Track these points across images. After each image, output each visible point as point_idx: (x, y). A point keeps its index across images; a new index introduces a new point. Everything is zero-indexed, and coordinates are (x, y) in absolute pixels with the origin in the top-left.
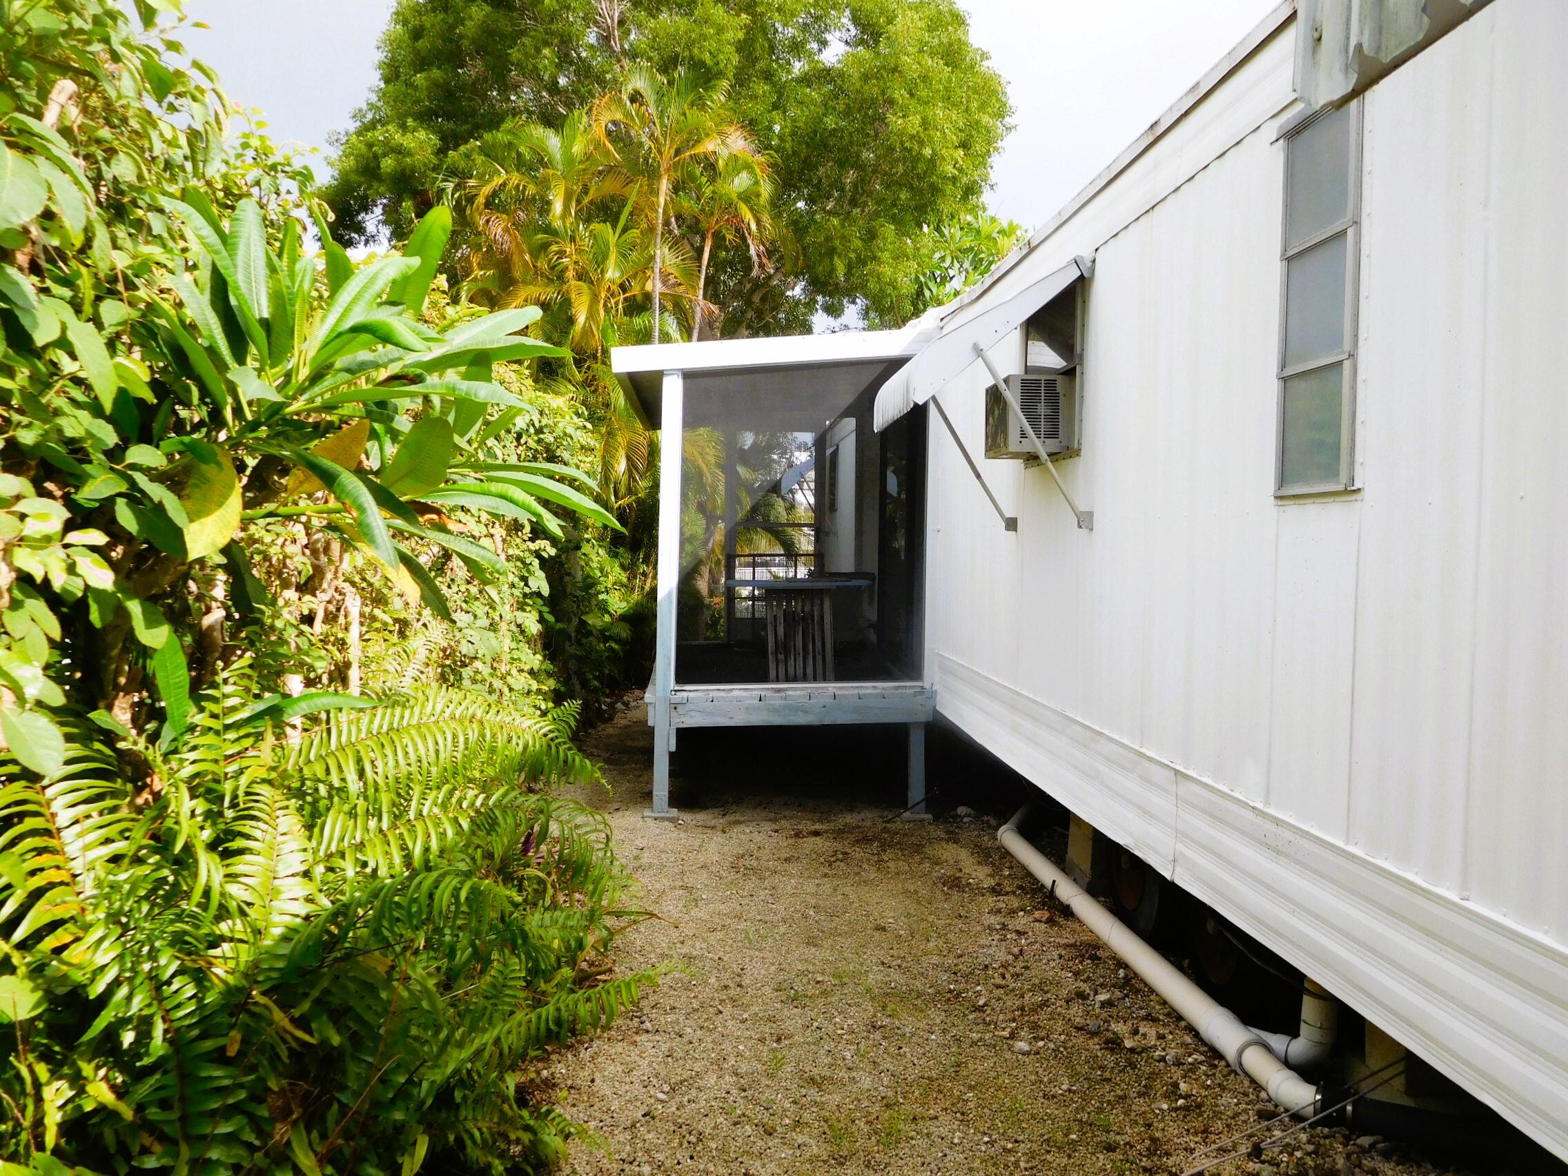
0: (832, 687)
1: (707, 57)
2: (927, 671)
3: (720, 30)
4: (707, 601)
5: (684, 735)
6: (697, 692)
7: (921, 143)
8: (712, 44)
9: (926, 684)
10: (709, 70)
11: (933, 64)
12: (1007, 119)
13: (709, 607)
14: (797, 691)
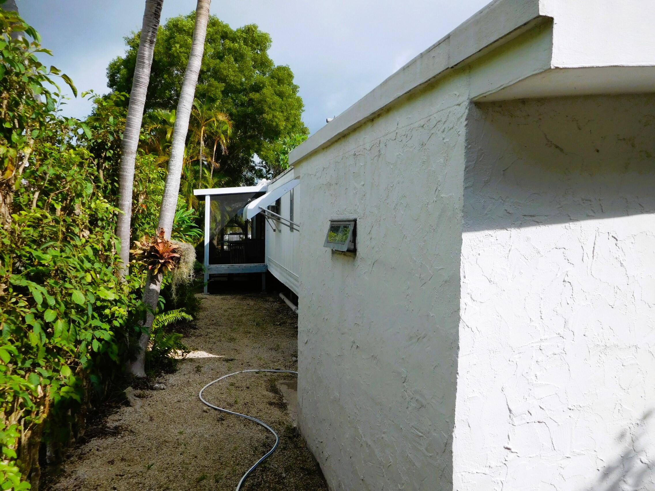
0: (244, 265)
1: (212, 96)
2: (266, 261)
3: (217, 88)
4: (217, 247)
5: (211, 276)
6: (213, 266)
7: (272, 122)
8: (213, 92)
9: (266, 264)
10: (213, 99)
11: (277, 98)
12: (302, 108)
13: (217, 249)
14: (236, 265)
